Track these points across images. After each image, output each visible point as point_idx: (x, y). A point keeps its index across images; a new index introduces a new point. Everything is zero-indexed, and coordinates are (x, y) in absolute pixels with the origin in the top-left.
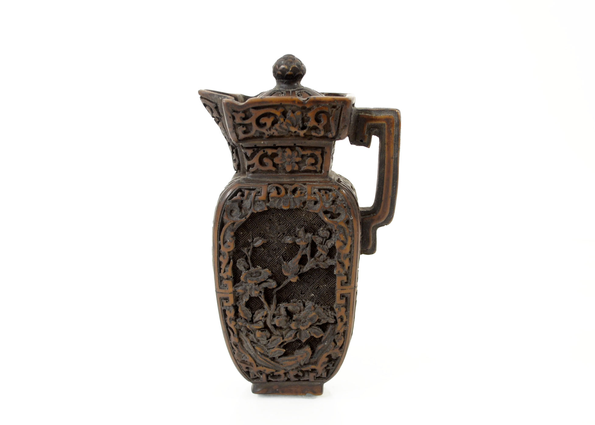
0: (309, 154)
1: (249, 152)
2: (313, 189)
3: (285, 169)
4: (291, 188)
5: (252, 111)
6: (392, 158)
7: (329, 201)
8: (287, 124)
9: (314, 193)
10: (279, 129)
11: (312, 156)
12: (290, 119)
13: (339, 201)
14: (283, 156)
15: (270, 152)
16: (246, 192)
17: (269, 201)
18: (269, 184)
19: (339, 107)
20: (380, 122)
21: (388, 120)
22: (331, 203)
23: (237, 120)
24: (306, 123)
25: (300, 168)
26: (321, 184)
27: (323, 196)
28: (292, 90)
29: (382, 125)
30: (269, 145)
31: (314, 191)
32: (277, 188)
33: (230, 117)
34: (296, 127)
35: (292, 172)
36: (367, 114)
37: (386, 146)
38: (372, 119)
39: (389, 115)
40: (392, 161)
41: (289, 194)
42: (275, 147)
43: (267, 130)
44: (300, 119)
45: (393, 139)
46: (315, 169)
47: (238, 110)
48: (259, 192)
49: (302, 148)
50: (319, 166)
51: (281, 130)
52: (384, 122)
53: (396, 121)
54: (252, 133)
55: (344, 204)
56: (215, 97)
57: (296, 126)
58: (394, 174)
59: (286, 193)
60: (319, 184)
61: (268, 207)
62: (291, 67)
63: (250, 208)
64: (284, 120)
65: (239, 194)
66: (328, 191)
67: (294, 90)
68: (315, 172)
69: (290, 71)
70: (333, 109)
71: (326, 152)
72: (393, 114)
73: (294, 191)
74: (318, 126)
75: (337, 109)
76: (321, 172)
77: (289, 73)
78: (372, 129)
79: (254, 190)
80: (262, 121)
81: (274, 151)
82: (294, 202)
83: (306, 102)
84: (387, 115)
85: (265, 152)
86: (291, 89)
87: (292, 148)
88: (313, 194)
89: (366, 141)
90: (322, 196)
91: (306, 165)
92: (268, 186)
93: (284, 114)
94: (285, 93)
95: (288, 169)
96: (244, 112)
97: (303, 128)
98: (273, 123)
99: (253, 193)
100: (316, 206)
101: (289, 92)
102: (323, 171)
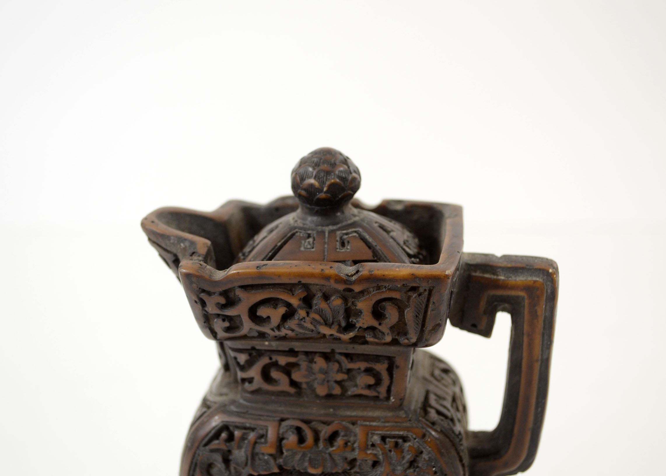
0: (363, 369)
1: (242, 358)
2: (370, 435)
3: (314, 390)
4: (325, 431)
5: (239, 293)
6: (537, 361)
7: (404, 461)
8: (314, 322)
9: (373, 445)
10: (297, 329)
11: (369, 371)
12: (320, 312)
13: (424, 461)
14: (310, 370)
15: (283, 361)
16: (237, 433)
17: (282, 453)
18: (282, 420)
19: (425, 290)
20: (513, 293)
21: (530, 289)
22: (408, 465)
23: (210, 309)
24: (353, 320)
25: (344, 390)
26: (387, 424)
27: (390, 451)
28: (331, 228)
29: (518, 297)
30: (281, 348)
31: (373, 440)
32: (299, 430)
33: (196, 302)
34: (333, 326)
35: (329, 396)
36: (487, 276)
37: (525, 339)
38: (496, 285)
39: (535, 279)
40: (537, 367)
41: (321, 445)
42: (292, 352)
43: (273, 330)
44: (342, 312)
45: (540, 324)
46: (374, 394)
47: (212, 290)
48: (262, 436)
49: (349, 356)
50: (382, 390)
51: (301, 331)
52: (522, 294)
53: (549, 291)
54: (244, 331)
55: (434, 467)
56: (172, 241)
57: (333, 323)
58: (539, 389)
59: (317, 439)
60: (383, 424)
61: (280, 467)
62: (328, 183)
63: (246, 464)
64: (308, 313)
65: (224, 435)
66: (400, 441)
67: (335, 227)
68: (376, 398)
69: (325, 193)
70: (410, 293)
71: (398, 367)
72: (541, 276)
73: (332, 438)
74: (380, 328)
75: (420, 295)
76: (388, 398)
77: (322, 195)
78: (495, 303)
79: (253, 429)
80: (263, 312)
81: (292, 360)
82: (333, 460)
83: (354, 278)
84: (530, 278)
85: (274, 360)
86: (328, 225)
87: (327, 357)
88: (369, 447)
89: (483, 326)
90: (389, 453)
91: (356, 386)
92: (280, 425)
93: (307, 302)
94: (315, 235)
95: (322, 391)
96: (225, 294)
97: (349, 327)
98: (285, 318)
99: (252, 436)
100: (376, 471)
101: (323, 232)
102: (392, 398)
